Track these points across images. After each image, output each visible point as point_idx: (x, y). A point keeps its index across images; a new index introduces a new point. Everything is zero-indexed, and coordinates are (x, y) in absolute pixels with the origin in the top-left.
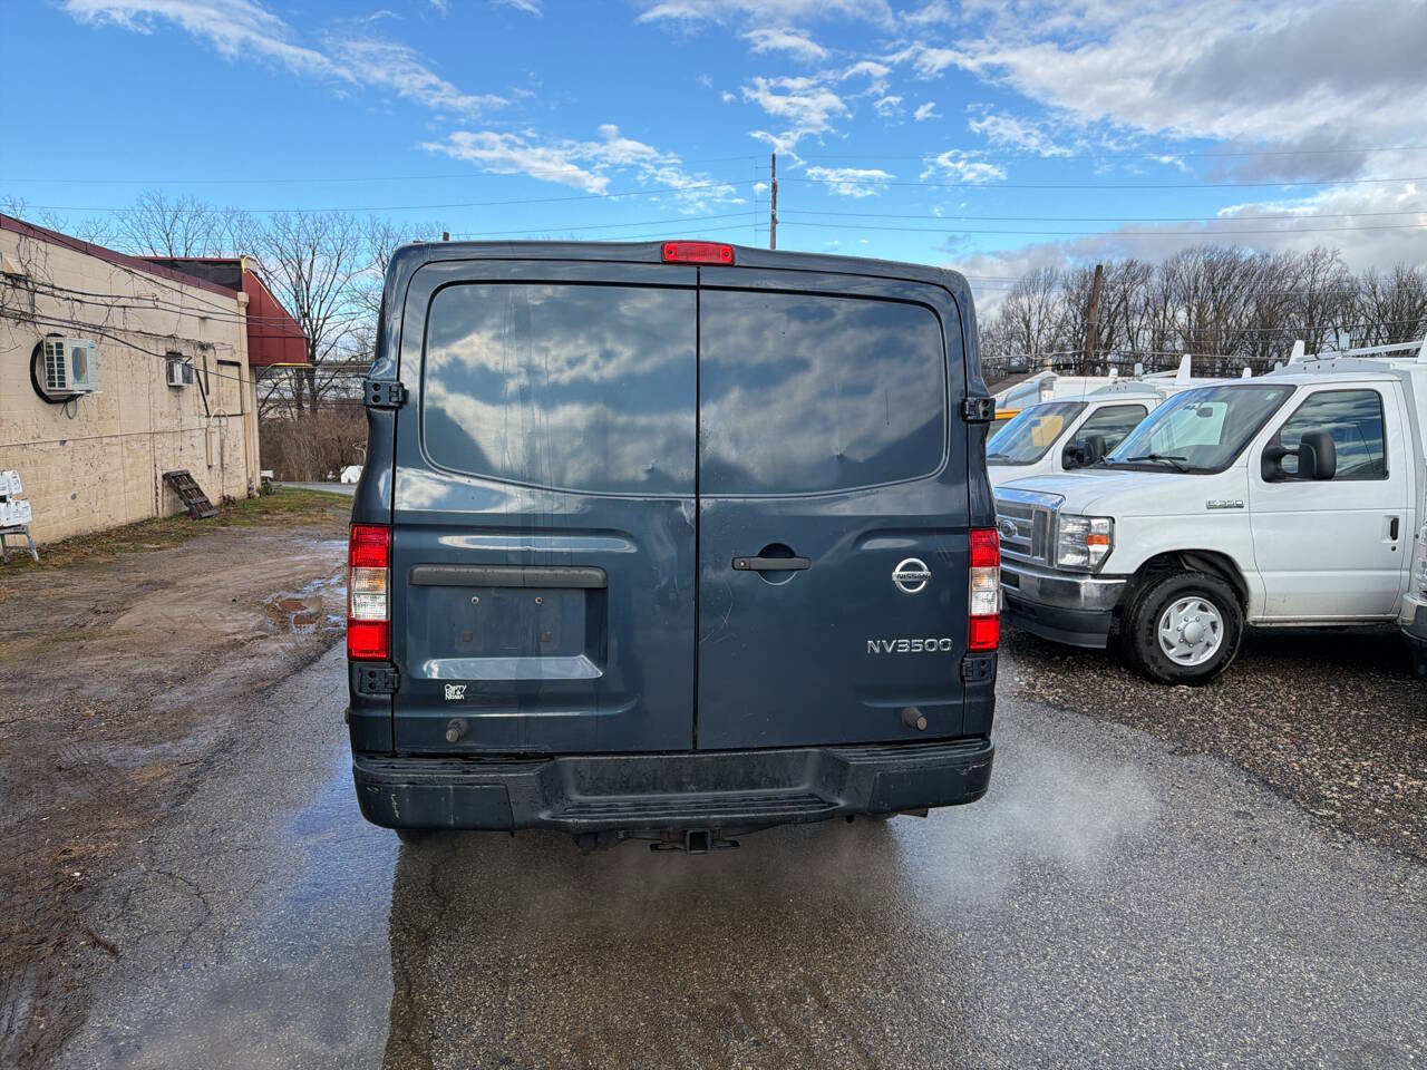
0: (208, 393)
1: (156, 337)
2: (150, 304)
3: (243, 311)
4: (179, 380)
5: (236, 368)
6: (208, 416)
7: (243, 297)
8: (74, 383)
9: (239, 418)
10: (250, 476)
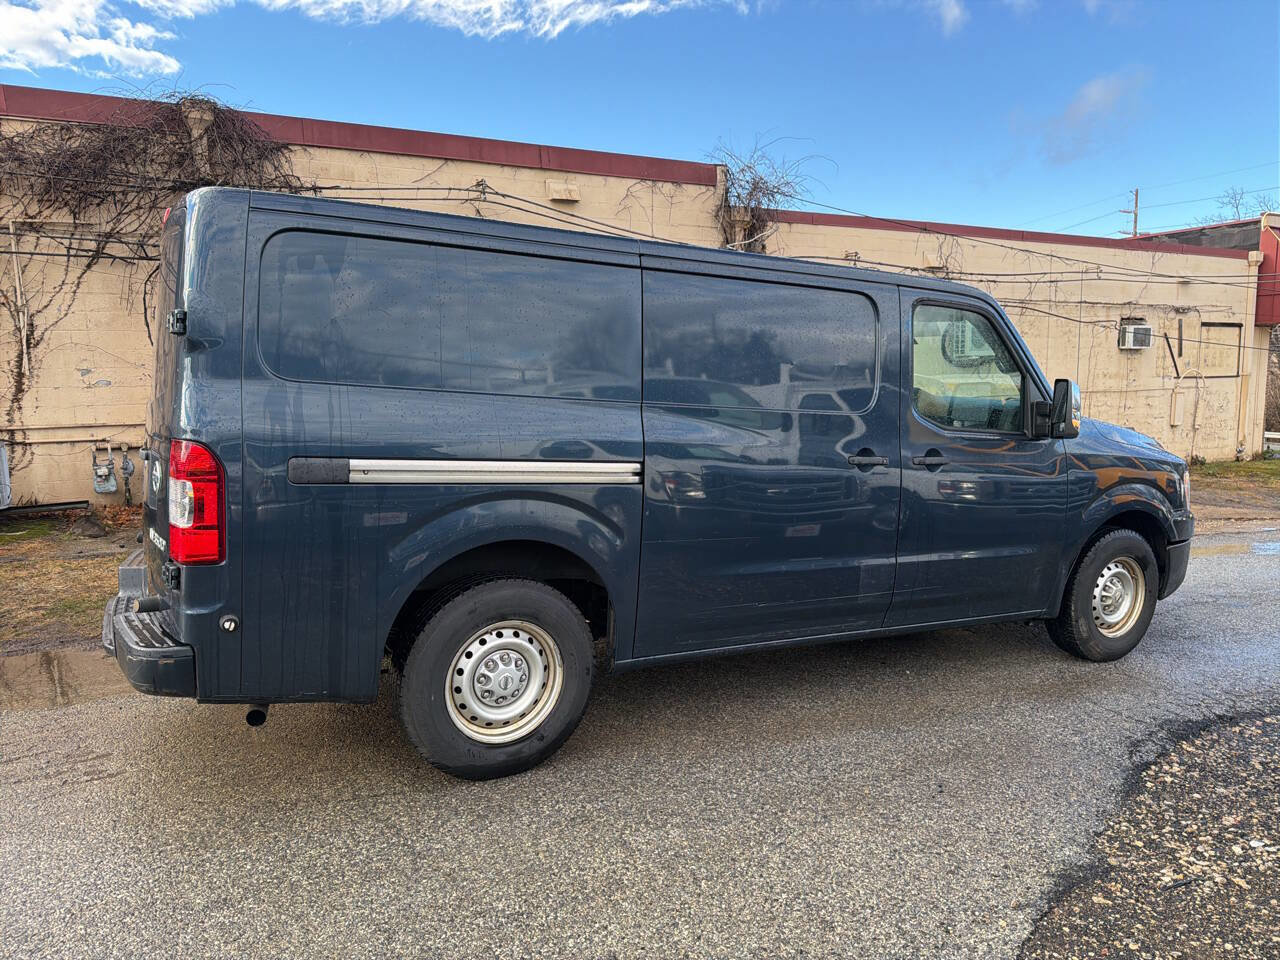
0: (1180, 355)
1: (1108, 306)
2: (1095, 276)
3: (1255, 270)
4: (1130, 343)
5: (1237, 329)
6: (1178, 377)
7: (1256, 256)
8: (971, 350)
9: (1234, 379)
10: (1240, 439)
